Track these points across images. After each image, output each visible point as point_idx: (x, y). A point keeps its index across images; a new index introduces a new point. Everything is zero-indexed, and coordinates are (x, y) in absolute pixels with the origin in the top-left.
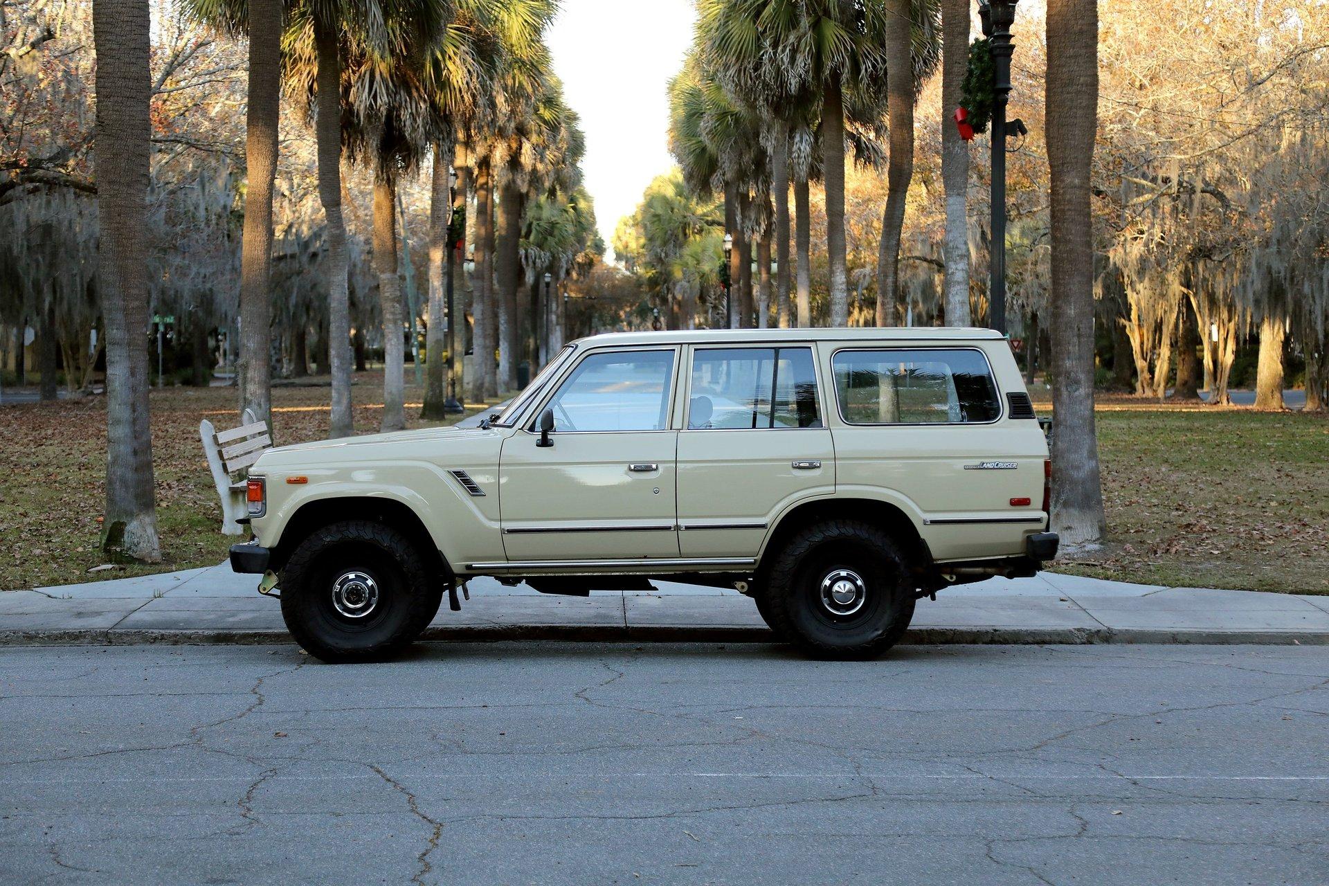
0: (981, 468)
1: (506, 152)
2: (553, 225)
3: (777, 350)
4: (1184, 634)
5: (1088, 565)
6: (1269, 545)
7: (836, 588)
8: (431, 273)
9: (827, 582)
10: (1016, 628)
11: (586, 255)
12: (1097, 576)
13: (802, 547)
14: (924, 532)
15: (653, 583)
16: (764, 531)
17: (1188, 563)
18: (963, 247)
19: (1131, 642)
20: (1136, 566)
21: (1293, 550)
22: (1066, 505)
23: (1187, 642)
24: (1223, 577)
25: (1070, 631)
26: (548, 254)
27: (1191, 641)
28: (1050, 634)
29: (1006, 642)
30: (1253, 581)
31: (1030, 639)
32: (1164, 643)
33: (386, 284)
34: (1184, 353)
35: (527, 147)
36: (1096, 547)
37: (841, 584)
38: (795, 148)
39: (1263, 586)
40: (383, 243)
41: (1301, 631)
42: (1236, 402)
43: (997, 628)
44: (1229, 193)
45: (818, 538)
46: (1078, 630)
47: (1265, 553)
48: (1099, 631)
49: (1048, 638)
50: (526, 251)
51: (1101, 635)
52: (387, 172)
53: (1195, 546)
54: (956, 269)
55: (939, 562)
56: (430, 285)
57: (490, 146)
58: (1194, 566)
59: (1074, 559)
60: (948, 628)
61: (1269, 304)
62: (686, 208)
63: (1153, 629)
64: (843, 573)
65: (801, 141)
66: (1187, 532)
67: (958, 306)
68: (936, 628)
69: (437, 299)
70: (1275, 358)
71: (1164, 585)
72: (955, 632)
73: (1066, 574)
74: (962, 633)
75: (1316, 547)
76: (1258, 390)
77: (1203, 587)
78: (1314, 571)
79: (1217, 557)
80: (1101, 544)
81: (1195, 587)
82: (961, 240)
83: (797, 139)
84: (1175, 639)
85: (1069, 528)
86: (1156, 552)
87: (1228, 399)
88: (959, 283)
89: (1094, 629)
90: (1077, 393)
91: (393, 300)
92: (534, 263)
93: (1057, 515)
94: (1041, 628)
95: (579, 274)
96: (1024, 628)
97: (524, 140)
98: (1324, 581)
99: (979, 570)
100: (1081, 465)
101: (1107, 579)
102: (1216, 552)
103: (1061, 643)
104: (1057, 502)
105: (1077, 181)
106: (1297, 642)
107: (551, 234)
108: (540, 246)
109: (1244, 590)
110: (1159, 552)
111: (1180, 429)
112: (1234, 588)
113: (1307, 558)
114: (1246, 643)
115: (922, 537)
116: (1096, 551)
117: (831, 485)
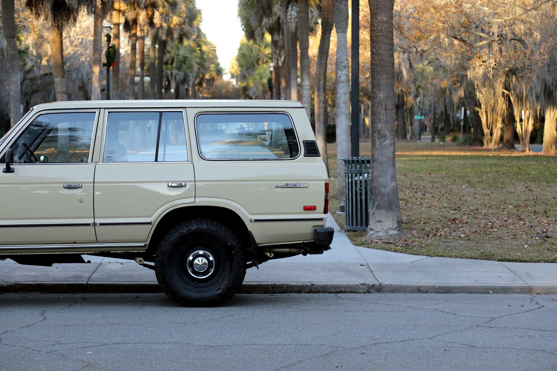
0: (287, 186)
1: (145, 17)
2: (185, 58)
3: (161, 113)
4: (425, 287)
5: (388, 243)
6: (495, 231)
7: (196, 261)
8: (93, 79)
9: (191, 258)
10: (325, 283)
11: (211, 75)
12: (390, 250)
13: (174, 236)
14: (251, 227)
15: (86, 258)
16: (151, 226)
17: (445, 242)
18: (345, 62)
19: (392, 292)
20: (414, 244)
21: (507, 235)
22: (378, 208)
23: (427, 292)
24: (462, 251)
25: (357, 285)
26: (183, 73)
27: (428, 291)
28: (345, 287)
29: (318, 292)
30: (478, 253)
31: (333, 290)
32: (413, 292)
33: (58, 84)
34: (508, 126)
35: (157, 14)
36: (395, 232)
37: (200, 259)
38: (289, 13)
39: (483, 256)
40: (56, 62)
41: (495, 285)
42: (533, 151)
43: (313, 283)
44: (528, 40)
45: (185, 231)
46: (362, 284)
47: (491, 236)
48: (374, 285)
49: (344, 290)
50: (171, 71)
51: (375, 287)
52: (57, 22)
53: (452, 232)
54: (342, 74)
55: (261, 245)
56: (93, 86)
57: (137, 14)
58: (448, 244)
59: (382, 240)
60: (284, 283)
61: (545, 98)
62: (259, 50)
63: (407, 284)
64: (201, 252)
65: (292, 10)
66: (452, 223)
67: (342, 95)
68: (277, 283)
69: (96, 93)
70: (553, 128)
71: (427, 255)
72: (288, 286)
73: (374, 248)
74: (292, 286)
75: (521, 233)
76: (544, 144)
77: (449, 257)
78: (515, 247)
79: (462, 239)
80: (398, 230)
81: (444, 257)
82: (344, 58)
83: (290, 9)
84: (419, 290)
85: (380, 221)
86: (428, 235)
87: (529, 150)
88: (343, 82)
89: (371, 284)
90: (385, 143)
91: (62, 93)
92: (175, 78)
93: (373, 214)
94: (341, 283)
95: (207, 85)
96: (330, 283)
97: (155, 10)
98: (519, 254)
99: (287, 250)
100: (387, 185)
101: (396, 252)
102: (463, 236)
103: (352, 292)
104: (373, 206)
105: (385, 19)
106: (491, 292)
107: (185, 63)
108: (179, 69)
109: (472, 258)
110: (431, 235)
111: (491, 165)
112: (466, 258)
113: (514, 240)
114: (461, 292)
115: (249, 230)
116: (395, 235)
117: (192, 197)
